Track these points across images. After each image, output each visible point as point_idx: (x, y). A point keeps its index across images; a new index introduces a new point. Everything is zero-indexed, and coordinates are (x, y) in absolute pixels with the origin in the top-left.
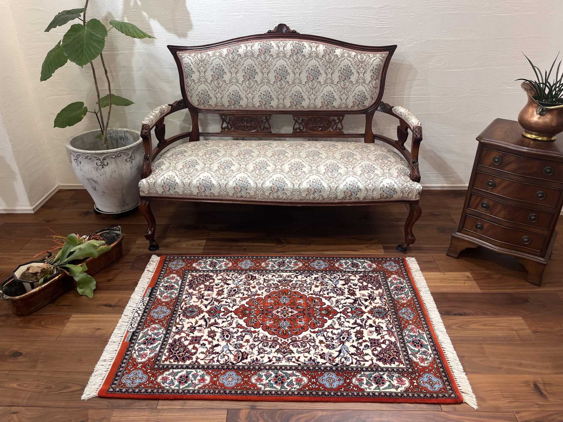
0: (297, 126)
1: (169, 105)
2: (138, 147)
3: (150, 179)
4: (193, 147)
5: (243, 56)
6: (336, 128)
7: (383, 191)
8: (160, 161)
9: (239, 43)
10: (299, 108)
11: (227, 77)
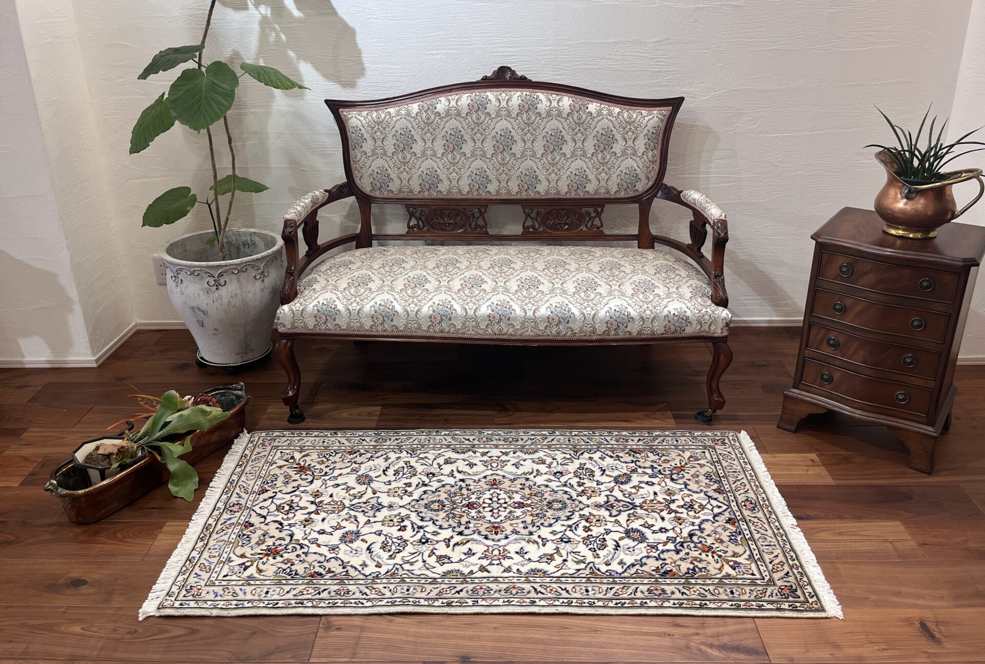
0: (529, 223)
1: (326, 191)
2: (276, 256)
3: (296, 305)
4: (363, 256)
5: (443, 115)
6: (592, 226)
8: (310, 276)
9: (437, 96)
10: (532, 194)
11: (418, 147)
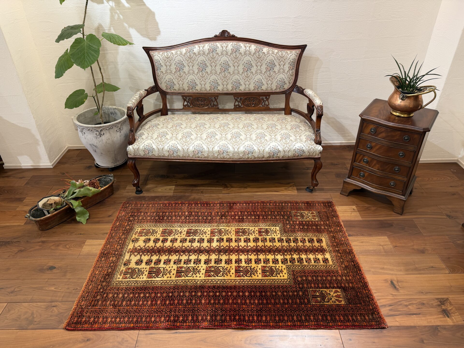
0: (237, 103)
1: (145, 90)
2: (124, 121)
3: (135, 146)
4: (164, 121)
5: (197, 54)
6: (264, 105)
7: (296, 152)
8: (141, 132)
9: (194, 44)
10: (238, 91)
11: (186, 69)
